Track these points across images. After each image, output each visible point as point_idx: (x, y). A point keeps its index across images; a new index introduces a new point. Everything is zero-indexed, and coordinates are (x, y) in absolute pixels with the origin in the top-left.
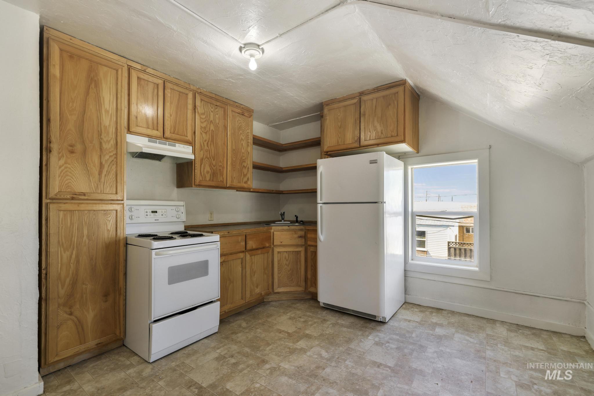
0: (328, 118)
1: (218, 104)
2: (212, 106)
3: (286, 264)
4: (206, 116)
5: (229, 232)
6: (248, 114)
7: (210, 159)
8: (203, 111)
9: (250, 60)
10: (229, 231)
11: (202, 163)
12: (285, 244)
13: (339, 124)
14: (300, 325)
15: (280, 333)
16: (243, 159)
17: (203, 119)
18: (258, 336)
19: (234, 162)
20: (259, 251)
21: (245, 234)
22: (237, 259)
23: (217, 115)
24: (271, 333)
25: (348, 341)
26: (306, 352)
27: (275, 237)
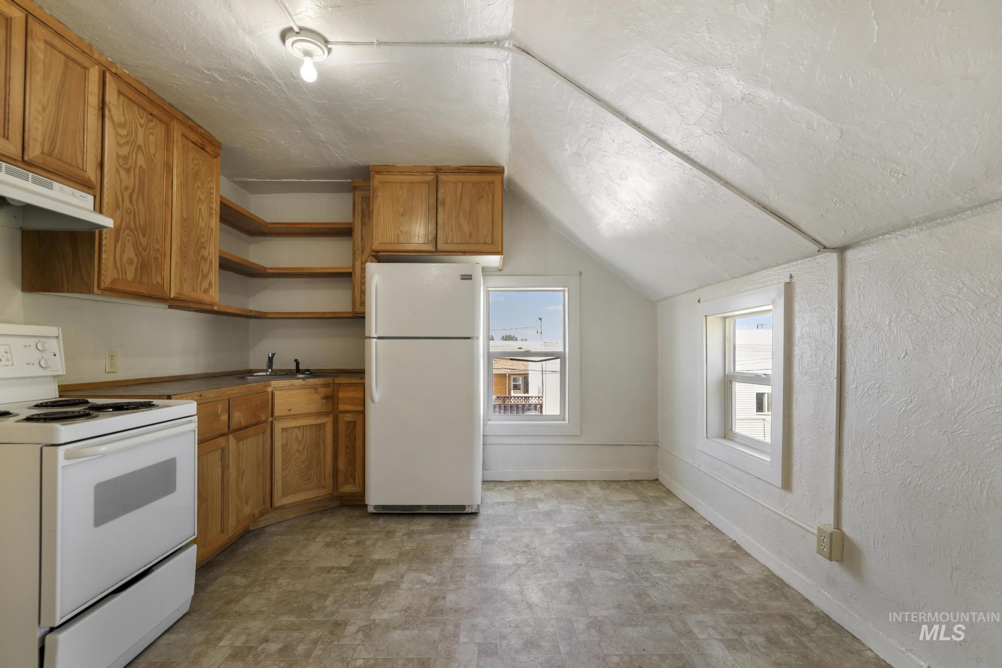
0: (380, 194)
1: (155, 112)
2: (141, 114)
3: (298, 451)
4: (128, 133)
5: (200, 396)
6: (212, 150)
7: (135, 232)
8: (123, 120)
9: (302, 62)
10: (201, 393)
11: (118, 240)
12: (296, 412)
13: (401, 209)
14: (355, 551)
15: (329, 572)
16: (201, 242)
17: (120, 135)
18: (290, 590)
19: (185, 245)
20: (251, 430)
21: (226, 398)
22: (214, 451)
23: (151, 136)
24: (312, 578)
25: (447, 551)
26: (399, 586)
27: (276, 401)
